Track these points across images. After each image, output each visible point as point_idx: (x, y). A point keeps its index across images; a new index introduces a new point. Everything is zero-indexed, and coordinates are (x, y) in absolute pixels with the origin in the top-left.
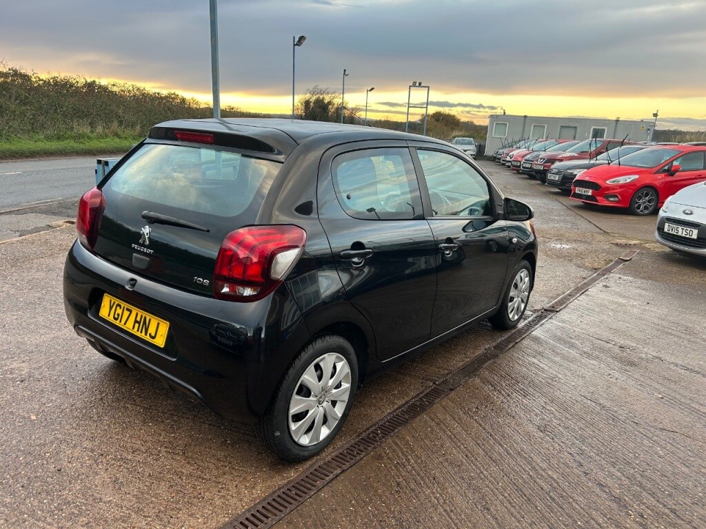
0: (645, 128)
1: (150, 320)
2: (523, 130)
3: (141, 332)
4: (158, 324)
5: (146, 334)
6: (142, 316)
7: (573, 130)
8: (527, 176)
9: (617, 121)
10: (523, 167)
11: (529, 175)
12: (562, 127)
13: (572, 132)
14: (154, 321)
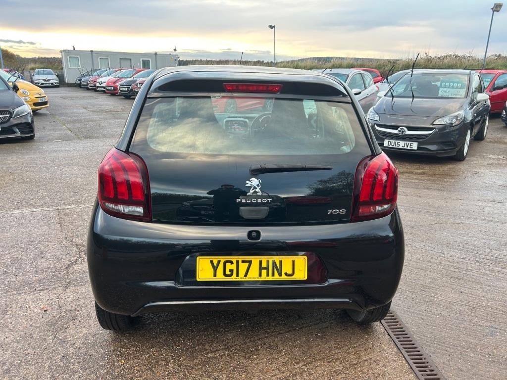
0: (173, 59)
1: (281, 262)
2: (93, 62)
3: (273, 275)
4: (293, 262)
5: (280, 275)
6: (268, 262)
7: (129, 61)
8: (123, 97)
9: (156, 54)
10: (120, 91)
11: (124, 96)
12: (121, 59)
13: (128, 62)
14: (286, 262)
